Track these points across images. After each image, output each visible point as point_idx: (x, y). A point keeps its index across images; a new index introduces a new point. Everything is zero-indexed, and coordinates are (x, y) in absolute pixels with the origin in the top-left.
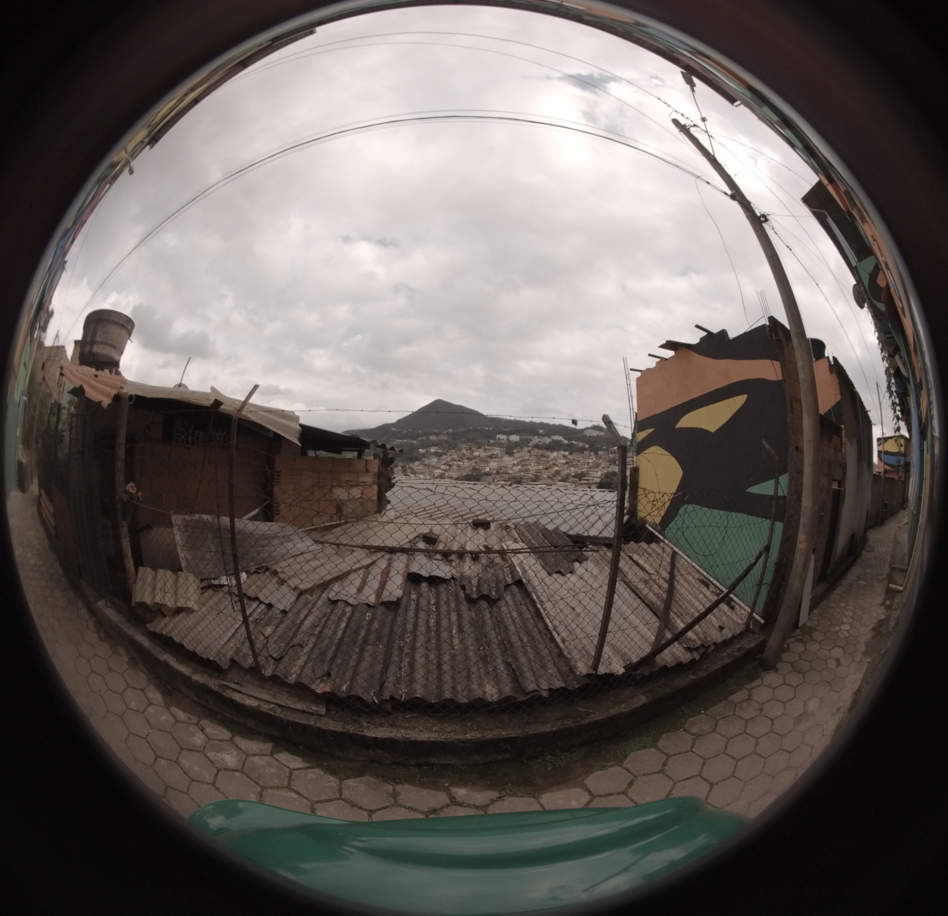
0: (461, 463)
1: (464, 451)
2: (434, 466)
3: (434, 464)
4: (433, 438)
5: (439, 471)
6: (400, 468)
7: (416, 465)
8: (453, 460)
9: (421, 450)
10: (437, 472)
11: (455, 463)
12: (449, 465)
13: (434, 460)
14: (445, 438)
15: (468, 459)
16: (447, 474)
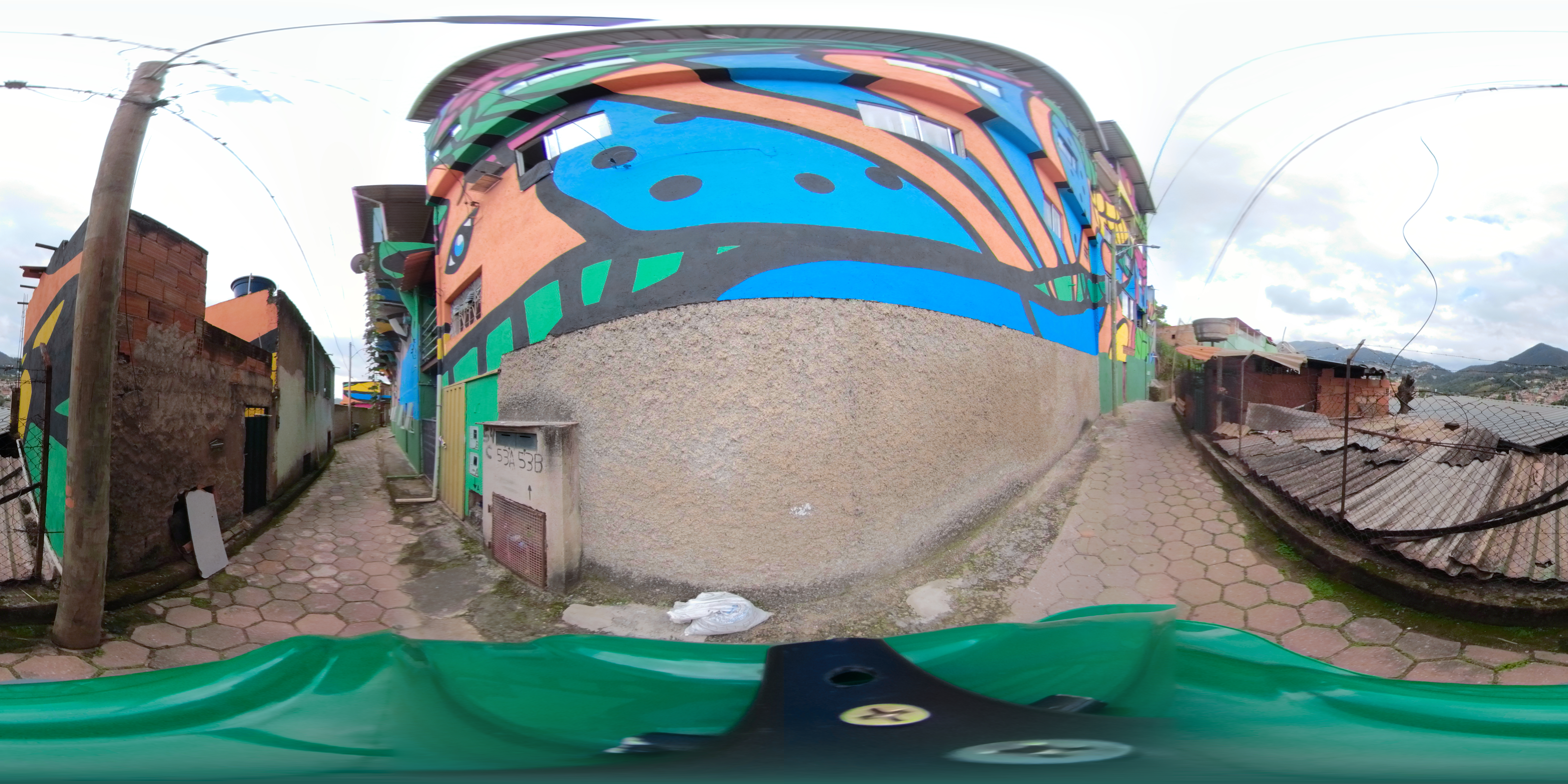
0: (1557, 392)
1: (1560, 383)
2: (1536, 394)
3: (1537, 392)
4: (1536, 372)
5: (1540, 397)
6: (1510, 394)
7: (1523, 393)
8: (1551, 389)
9: (1527, 382)
10: (1539, 398)
11: (1553, 391)
12: (1548, 393)
13: (1537, 390)
14: (1545, 372)
15: (1562, 388)
16: (1546, 399)
